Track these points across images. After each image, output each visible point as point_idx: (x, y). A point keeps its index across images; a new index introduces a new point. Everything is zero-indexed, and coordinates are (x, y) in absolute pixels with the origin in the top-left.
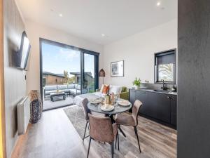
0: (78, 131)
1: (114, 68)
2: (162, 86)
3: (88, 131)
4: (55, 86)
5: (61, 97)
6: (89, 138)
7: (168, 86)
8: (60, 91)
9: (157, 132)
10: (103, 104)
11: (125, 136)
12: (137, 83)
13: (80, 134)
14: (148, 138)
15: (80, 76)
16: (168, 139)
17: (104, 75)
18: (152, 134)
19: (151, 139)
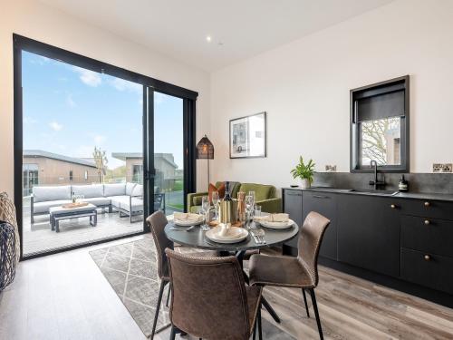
0: (135, 313)
1: (239, 134)
2: (372, 177)
3: (164, 313)
4: (66, 188)
5: (84, 219)
6: (168, 332)
7: (389, 178)
8: (79, 201)
9: (368, 305)
10: (212, 226)
11: (278, 320)
12: (306, 173)
13: (140, 323)
14: (343, 322)
15: (141, 163)
16: (397, 322)
17: (211, 155)
18: (353, 312)
19: (352, 325)
